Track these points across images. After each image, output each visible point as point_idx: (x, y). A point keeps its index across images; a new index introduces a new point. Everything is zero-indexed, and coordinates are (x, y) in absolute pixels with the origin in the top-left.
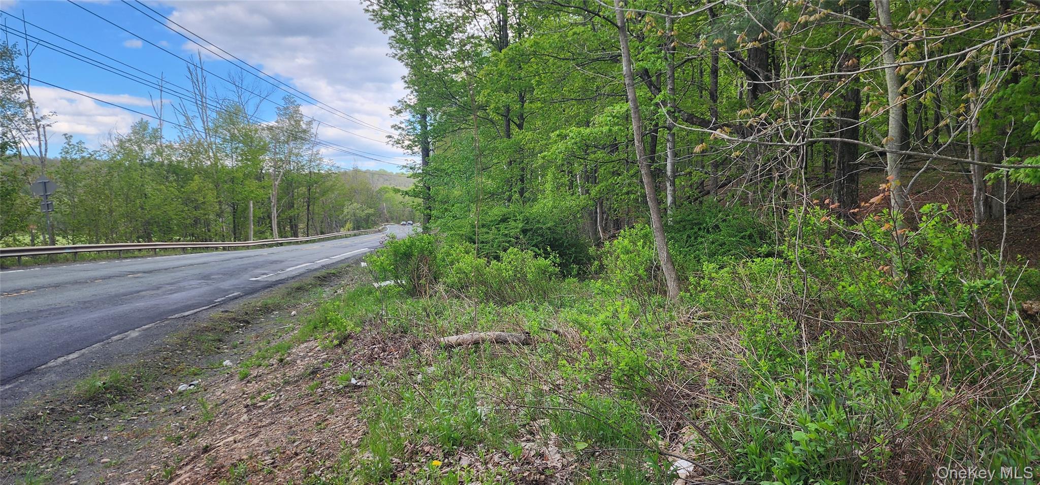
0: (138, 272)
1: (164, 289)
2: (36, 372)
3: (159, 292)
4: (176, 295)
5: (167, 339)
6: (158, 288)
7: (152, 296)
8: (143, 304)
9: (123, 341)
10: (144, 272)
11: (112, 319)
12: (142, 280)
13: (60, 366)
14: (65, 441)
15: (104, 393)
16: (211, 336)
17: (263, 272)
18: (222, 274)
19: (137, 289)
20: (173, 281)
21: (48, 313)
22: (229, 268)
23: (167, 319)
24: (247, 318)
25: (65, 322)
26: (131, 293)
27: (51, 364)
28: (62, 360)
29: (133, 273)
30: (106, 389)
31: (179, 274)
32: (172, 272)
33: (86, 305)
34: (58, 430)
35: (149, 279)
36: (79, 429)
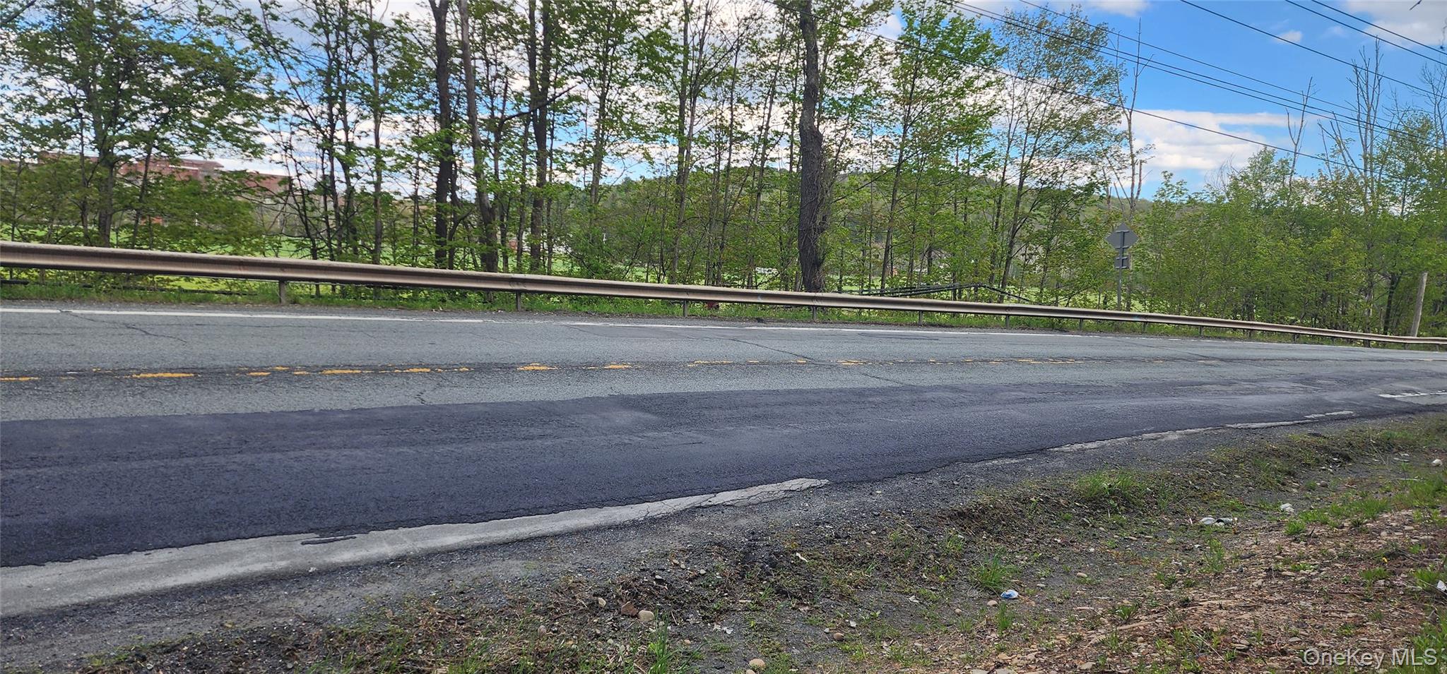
0: (1214, 359)
1: (1237, 386)
2: (1048, 453)
3: (1230, 389)
4: (1251, 397)
5: (1213, 454)
6: (1230, 384)
7: (1217, 393)
8: (1200, 400)
9: (1155, 442)
10: (1222, 360)
11: (1154, 412)
12: (1213, 369)
13: (1073, 453)
14: (1048, 537)
15: (1108, 498)
16: (1278, 464)
17: (1409, 387)
18: (1336, 380)
19: (1203, 380)
20: (1256, 378)
21: (1085, 390)
22: (1353, 372)
23: (1223, 427)
24: (1348, 451)
25: (1099, 404)
26: (1192, 384)
27: (1065, 448)
28: (1078, 446)
29: (1207, 358)
30: (1112, 493)
31: (1271, 370)
32: (1261, 365)
33: (1130, 389)
34: (1046, 523)
35: (1225, 370)
36: (1068, 529)
